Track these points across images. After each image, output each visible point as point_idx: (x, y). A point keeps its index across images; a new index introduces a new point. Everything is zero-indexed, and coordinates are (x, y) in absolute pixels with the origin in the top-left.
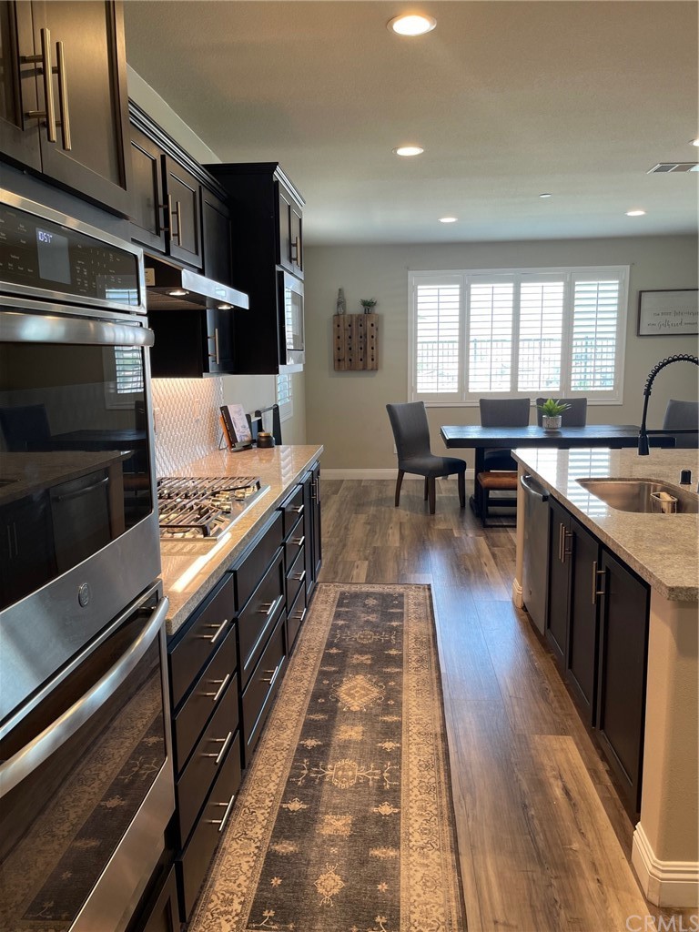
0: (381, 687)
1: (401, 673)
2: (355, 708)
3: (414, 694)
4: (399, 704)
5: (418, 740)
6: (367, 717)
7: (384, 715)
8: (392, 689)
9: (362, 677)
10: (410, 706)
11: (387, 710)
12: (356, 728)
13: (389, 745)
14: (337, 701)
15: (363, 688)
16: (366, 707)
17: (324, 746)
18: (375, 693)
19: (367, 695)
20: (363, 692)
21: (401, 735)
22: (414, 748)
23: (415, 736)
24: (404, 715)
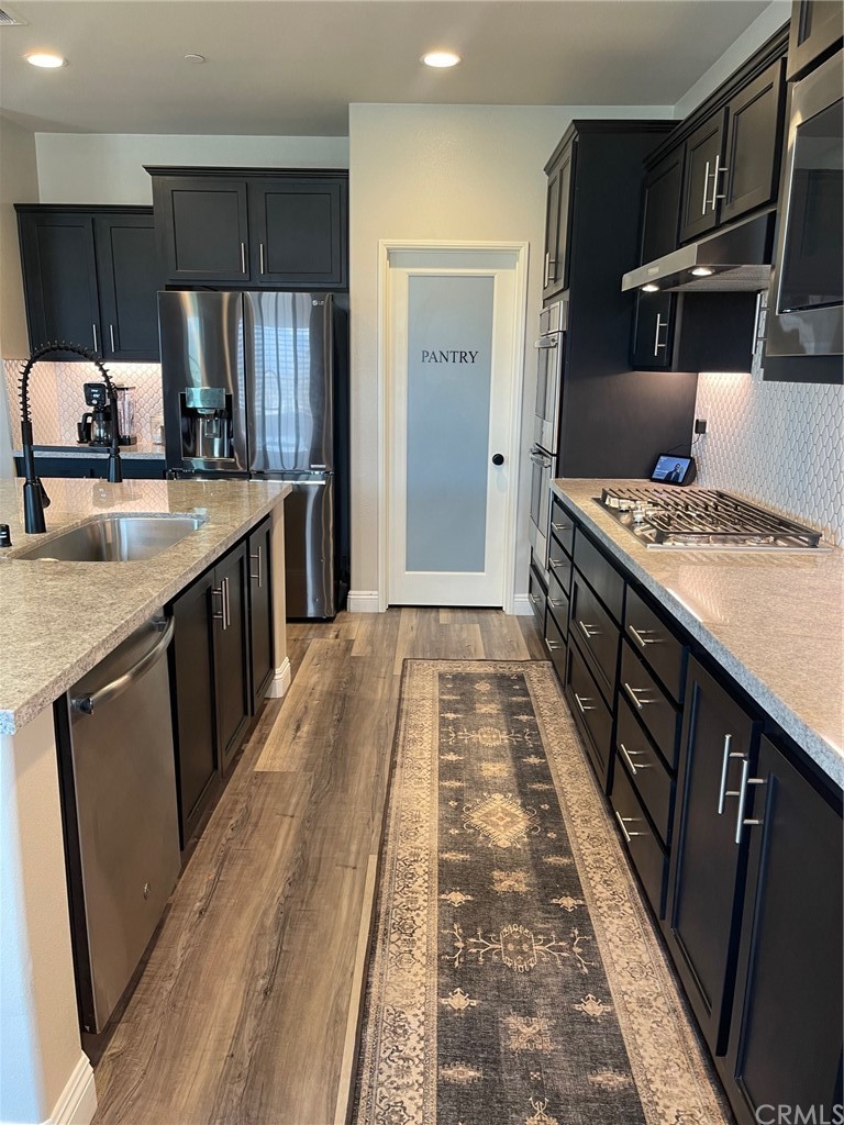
0: (469, 827)
1: (441, 851)
2: (498, 796)
3: (423, 816)
4: (443, 801)
5: (421, 762)
6: (480, 786)
7: (460, 789)
8: (455, 822)
9: (500, 844)
10: (428, 799)
11: (458, 795)
12: (490, 774)
13: (452, 757)
14: (523, 805)
15: (495, 825)
16: (484, 799)
17: (519, 758)
18: (476, 818)
19: (486, 815)
20: (494, 819)
21: (440, 767)
22: (427, 755)
23: (425, 765)
24: (436, 788)
